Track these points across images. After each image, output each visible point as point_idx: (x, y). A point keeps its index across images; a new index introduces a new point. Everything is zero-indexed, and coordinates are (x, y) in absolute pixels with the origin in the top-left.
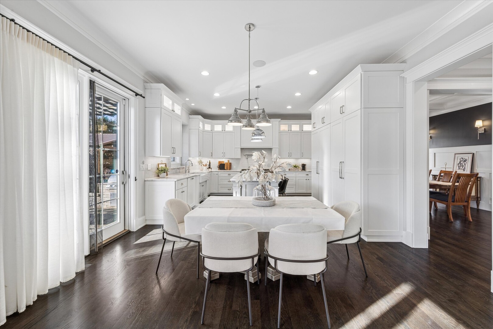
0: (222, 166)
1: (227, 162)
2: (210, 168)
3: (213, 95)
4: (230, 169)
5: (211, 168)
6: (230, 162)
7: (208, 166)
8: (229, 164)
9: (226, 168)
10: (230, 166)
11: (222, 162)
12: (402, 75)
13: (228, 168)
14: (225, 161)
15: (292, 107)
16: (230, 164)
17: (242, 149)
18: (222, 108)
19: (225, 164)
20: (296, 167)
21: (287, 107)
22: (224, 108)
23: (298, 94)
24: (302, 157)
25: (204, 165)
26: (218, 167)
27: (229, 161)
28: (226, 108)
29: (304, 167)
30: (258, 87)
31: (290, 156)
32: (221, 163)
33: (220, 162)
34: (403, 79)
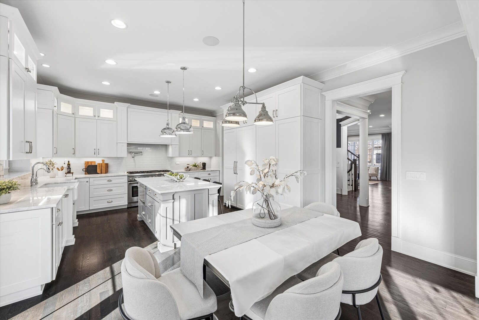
0: (91, 169)
1: (101, 162)
2: (69, 172)
3: (105, 61)
4: (107, 172)
5: (73, 173)
6: (106, 162)
7: (65, 170)
8: (104, 166)
9: (98, 171)
10: (106, 168)
11: (91, 162)
12: (323, 93)
13: (104, 171)
14: (98, 161)
15: (199, 100)
16: (107, 165)
17: (129, 145)
18: (103, 83)
19: (97, 165)
20: (196, 166)
21: (194, 100)
22: (106, 83)
23: (218, 88)
24: (202, 155)
25: (58, 169)
26: (84, 170)
27: (103, 161)
28: (109, 84)
29: (204, 165)
30: (184, 69)
31: (190, 154)
32: (90, 164)
33: (88, 162)
34: (323, 97)
